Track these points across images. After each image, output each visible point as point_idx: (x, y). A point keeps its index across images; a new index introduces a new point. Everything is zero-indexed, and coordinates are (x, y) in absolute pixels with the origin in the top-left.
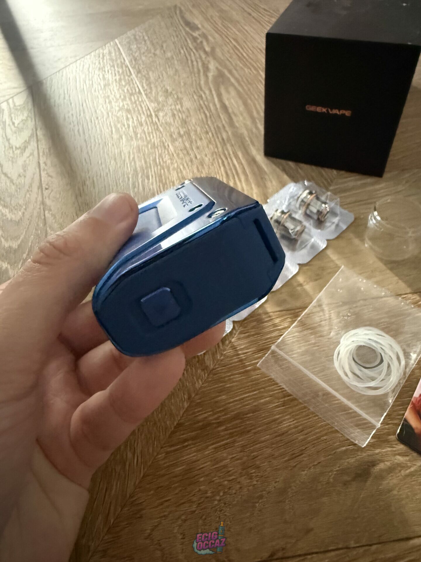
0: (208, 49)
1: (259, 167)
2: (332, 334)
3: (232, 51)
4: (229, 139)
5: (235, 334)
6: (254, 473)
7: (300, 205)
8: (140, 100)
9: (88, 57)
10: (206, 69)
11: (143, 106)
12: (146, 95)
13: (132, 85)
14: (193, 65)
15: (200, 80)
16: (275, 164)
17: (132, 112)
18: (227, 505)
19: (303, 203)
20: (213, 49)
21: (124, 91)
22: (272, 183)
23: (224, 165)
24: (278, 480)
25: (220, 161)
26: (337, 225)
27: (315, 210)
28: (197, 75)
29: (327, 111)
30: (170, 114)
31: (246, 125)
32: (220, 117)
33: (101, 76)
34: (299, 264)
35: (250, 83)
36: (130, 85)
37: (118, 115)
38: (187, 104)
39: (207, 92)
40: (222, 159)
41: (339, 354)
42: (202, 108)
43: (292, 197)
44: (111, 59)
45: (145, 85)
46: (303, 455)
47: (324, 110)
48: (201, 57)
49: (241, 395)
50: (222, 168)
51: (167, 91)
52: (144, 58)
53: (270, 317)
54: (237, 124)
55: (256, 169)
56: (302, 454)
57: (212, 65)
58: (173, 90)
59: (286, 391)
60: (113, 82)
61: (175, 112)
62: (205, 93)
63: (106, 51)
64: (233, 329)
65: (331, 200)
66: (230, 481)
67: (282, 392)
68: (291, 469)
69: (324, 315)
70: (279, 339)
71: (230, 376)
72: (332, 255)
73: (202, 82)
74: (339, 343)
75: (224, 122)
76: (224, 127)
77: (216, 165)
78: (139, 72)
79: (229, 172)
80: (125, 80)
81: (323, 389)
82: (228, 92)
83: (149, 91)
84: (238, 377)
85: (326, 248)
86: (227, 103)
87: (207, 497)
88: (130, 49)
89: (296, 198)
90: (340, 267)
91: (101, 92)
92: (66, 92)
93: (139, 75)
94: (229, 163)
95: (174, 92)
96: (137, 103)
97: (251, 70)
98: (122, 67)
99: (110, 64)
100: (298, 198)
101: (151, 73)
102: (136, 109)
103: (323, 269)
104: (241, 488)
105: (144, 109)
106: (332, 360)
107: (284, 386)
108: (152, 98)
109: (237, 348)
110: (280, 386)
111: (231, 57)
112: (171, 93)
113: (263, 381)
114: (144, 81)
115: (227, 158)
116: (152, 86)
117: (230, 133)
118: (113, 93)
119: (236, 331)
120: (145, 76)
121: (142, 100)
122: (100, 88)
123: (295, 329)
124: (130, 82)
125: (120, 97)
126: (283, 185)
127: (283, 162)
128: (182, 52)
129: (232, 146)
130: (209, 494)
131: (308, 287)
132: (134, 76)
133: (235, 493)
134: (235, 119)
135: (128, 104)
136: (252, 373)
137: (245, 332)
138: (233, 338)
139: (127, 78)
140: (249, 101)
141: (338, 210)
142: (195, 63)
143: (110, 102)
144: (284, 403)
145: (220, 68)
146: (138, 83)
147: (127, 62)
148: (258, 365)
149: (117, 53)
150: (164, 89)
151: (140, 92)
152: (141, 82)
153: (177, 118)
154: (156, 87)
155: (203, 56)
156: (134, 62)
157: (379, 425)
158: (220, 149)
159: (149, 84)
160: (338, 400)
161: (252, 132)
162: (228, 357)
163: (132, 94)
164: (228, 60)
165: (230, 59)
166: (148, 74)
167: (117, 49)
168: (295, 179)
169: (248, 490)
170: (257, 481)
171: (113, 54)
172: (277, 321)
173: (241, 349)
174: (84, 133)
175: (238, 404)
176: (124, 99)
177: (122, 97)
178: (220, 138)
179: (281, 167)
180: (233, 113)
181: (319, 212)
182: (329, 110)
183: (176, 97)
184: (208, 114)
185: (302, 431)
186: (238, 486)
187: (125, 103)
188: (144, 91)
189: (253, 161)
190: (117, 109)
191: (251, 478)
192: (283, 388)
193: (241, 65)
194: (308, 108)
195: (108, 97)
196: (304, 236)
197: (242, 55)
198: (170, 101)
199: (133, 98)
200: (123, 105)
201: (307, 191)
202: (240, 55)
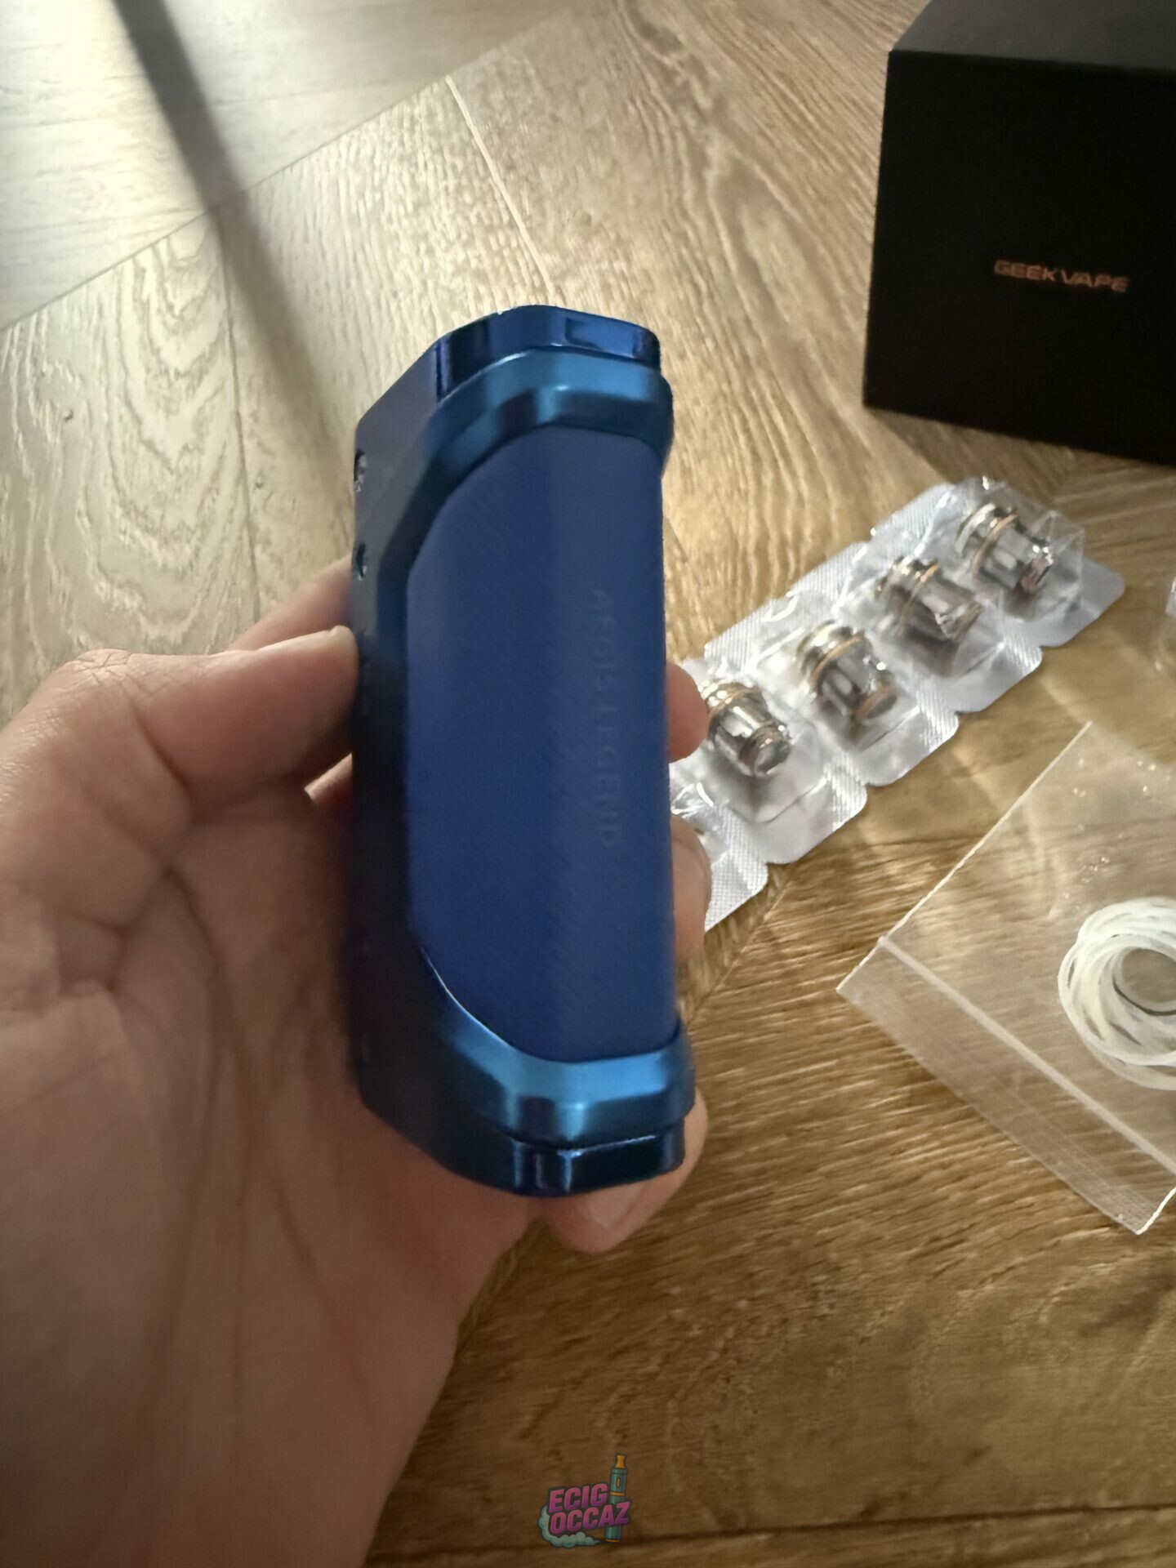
0: (705, 102)
1: (846, 435)
2: (1054, 913)
3: (773, 109)
4: (762, 359)
5: (773, 900)
6: (822, 1283)
7: (968, 546)
8: (514, 244)
9: (372, 125)
10: (700, 161)
11: (521, 262)
12: (530, 230)
13: (490, 205)
14: (662, 149)
15: (681, 191)
16: (894, 428)
17: (492, 277)
18: (743, 1365)
19: (975, 540)
20: (720, 103)
21: (467, 218)
22: (884, 483)
23: (747, 431)
24: (890, 1308)
25: (736, 419)
26: (1074, 607)
27: (1009, 562)
28: (672, 177)
29: (1058, 276)
30: (596, 285)
31: (810, 319)
32: (736, 293)
33: (406, 179)
34: (960, 714)
35: (825, 201)
36: (485, 203)
37: (453, 286)
38: (644, 256)
39: (701, 223)
40: (740, 411)
41: (1072, 969)
42: (688, 269)
43: (942, 523)
44: (434, 133)
45: (526, 203)
46: (964, 1245)
47: (1048, 275)
48: (684, 128)
49: (790, 1067)
50: (742, 439)
51: (587, 220)
52: (524, 128)
53: (872, 856)
54: (787, 317)
55: (838, 444)
56: (960, 1242)
57: (717, 150)
58: (606, 217)
59: (916, 1064)
60: (438, 194)
61: (612, 281)
62: (695, 228)
63: (420, 110)
64: (767, 886)
65: (1059, 535)
66: (753, 1299)
67: (906, 1065)
68: (928, 1282)
69: (1032, 859)
70: (900, 918)
71: (758, 1014)
72: (1055, 690)
73: (688, 197)
74: (1070, 940)
75: (747, 307)
76: (748, 321)
77: (725, 430)
78: (510, 167)
79: (761, 449)
80: (472, 190)
81: (1026, 1066)
82: (761, 224)
83: (537, 218)
84: (778, 1020)
85: (1039, 671)
86: (757, 254)
87: (688, 1341)
88: (485, 102)
89: (956, 524)
90: (1077, 727)
91: (405, 223)
92: (310, 223)
93: (512, 176)
94: (761, 426)
95: (607, 225)
96: (506, 253)
97: (827, 161)
98: (465, 155)
99: (431, 146)
100: (962, 526)
101: (543, 170)
102: (502, 270)
103: (1031, 728)
104: (785, 1321)
105: (524, 270)
106: (1052, 987)
107: (911, 1051)
108: (546, 241)
109: (779, 938)
110: (901, 1050)
111: (771, 126)
112: (600, 225)
113: (853, 1034)
114: (524, 193)
115: (754, 410)
116: (548, 205)
117: (765, 341)
118: (439, 226)
119: (778, 892)
120: (527, 180)
121: (518, 245)
122: (402, 211)
123: (947, 895)
124: (486, 195)
125: (459, 236)
126: (916, 489)
127: (918, 424)
128: (631, 109)
129: (771, 375)
130: (696, 1332)
131: (985, 779)
132: (496, 178)
133: (769, 1335)
134: (780, 302)
135: (479, 257)
136: (820, 1010)
137: (801, 896)
138: (768, 910)
139: (476, 183)
140: (822, 250)
141: (1078, 564)
142: (667, 142)
143: (430, 252)
144: (911, 1097)
145: (738, 154)
146: (508, 198)
147: (478, 139)
148: (839, 988)
149: (451, 115)
150: (579, 214)
151: (512, 224)
152: (516, 196)
153: (616, 295)
154: (559, 211)
155: (692, 122)
156: (496, 139)
158: (737, 385)
159: (538, 202)
160: (1070, 1097)
161: (829, 338)
162: (753, 962)
163: (490, 229)
164: (764, 135)
165: (770, 134)
166: (537, 173)
167: (449, 105)
168: (953, 474)
169: (806, 1329)
170: (832, 1306)
171: (440, 118)
172: (894, 869)
173: (788, 943)
174: (359, 333)
175: (781, 1093)
176: (468, 244)
177: (464, 236)
178: (736, 353)
179: (911, 438)
180: (778, 285)
181: (1023, 569)
182: (1064, 274)
183: (613, 237)
184: (704, 288)
185: (961, 1178)
186: (778, 1316)
187: (471, 253)
188: (525, 220)
189: (829, 420)
190: (450, 268)
191: (814, 1297)
192: (910, 1057)
193: (800, 148)
194: (1001, 268)
195: (426, 236)
196: (976, 634)
197: (804, 118)
198: (597, 247)
199: (492, 240)
200: (467, 261)
201: (990, 507)
202: (796, 119)
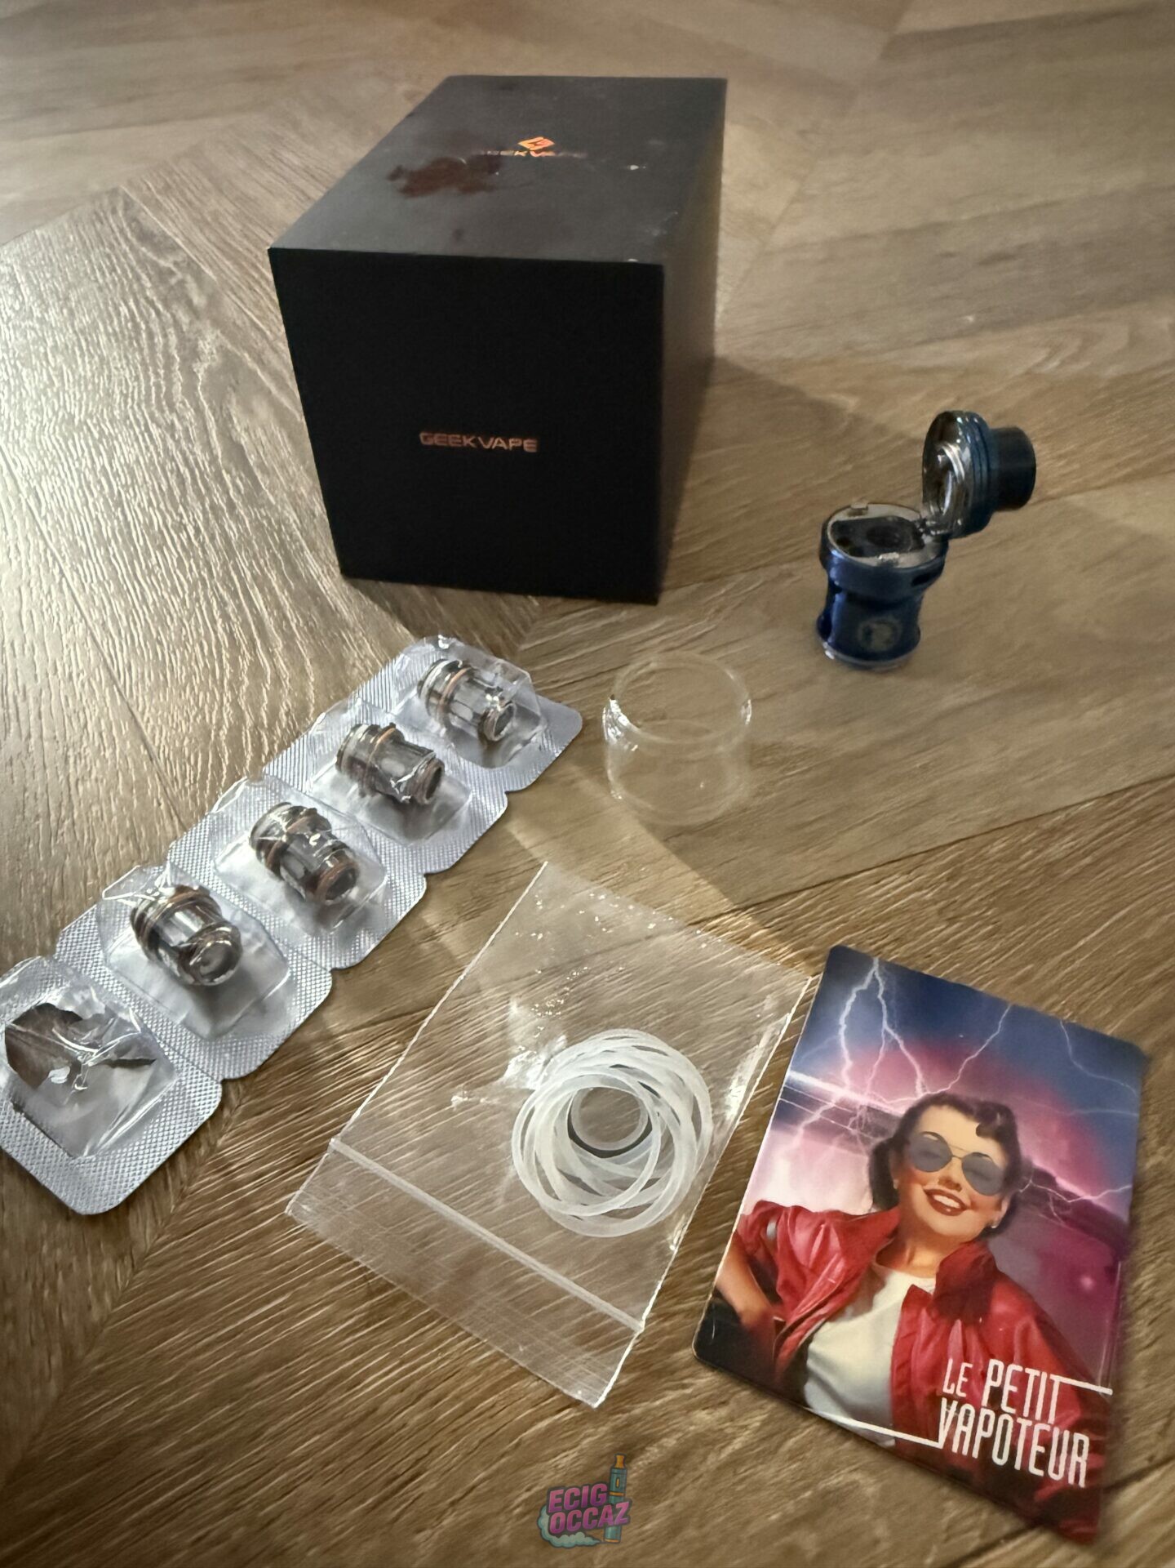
0: (198, 300)
4: (245, 541)
5: (228, 1120)
7: (429, 703)
10: (191, 354)
14: (152, 346)
15: (170, 383)
16: (372, 595)
19: (434, 699)
20: (213, 300)
22: (360, 649)
23: (226, 617)
25: (215, 605)
27: (467, 714)
28: (162, 371)
29: (476, 442)
31: (294, 497)
32: (220, 480)
34: (427, 875)
38: (127, 452)
39: (190, 414)
40: (220, 597)
41: (528, 1122)
42: (172, 460)
46: (419, 1479)
47: (467, 441)
48: (177, 324)
49: (237, 1316)
50: (220, 624)
53: (337, 1048)
54: (270, 496)
55: (317, 617)
56: (417, 1475)
57: (209, 342)
59: (373, 1275)
62: (182, 418)
64: (221, 1107)
67: (366, 1279)
70: (349, 1117)
71: (206, 1260)
72: (521, 834)
73: (178, 388)
75: (232, 494)
76: (231, 506)
82: (249, 411)
84: (227, 1262)
85: (504, 818)
86: (244, 440)
89: (417, 682)
90: (536, 867)
94: (239, 608)
95: (91, 422)
100: (422, 683)
103: (494, 877)
106: (505, 1153)
107: (367, 1262)
109: (232, 1164)
110: (356, 1264)
113: (309, 1257)
115: (234, 594)
119: (233, 1110)
126: (392, 651)
127: (394, 588)
128: (124, 310)
129: (252, 557)
131: (451, 939)
134: (264, 481)
137: (259, 1109)
138: (222, 1134)
141: (538, 704)
142: (158, 338)
144: (371, 1315)
145: (230, 346)
148: (287, 1211)
155: (184, 319)
157: (640, 1326)
160: (525, 1272)
162: (202, 1200)
172: (358, 1057)
173: (243, 1167)
175: (225, 1351)
180: (261, 466)
181: (481, 719)
182: (481, 439)
185: (419, 1398)
189: (308, 595)
192: (366, 1269)
194: (426, 438)
196: (445, 787)
201: (444, 663)
